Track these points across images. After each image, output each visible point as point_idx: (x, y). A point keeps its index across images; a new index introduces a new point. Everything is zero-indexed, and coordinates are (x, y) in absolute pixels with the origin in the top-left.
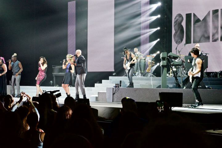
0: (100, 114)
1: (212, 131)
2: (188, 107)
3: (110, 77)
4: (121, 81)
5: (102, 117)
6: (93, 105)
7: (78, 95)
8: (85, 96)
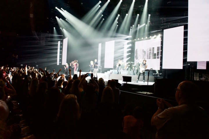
3: (110, 70)
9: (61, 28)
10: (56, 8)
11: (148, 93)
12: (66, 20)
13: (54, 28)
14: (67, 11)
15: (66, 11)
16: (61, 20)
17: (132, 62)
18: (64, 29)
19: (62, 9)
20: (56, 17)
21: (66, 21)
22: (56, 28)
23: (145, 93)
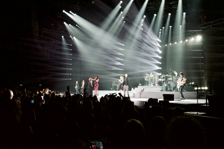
0: (135, 104)
1: (189, 113)
2: (176, 101)
3: (138, 86)
4: (144, 89)
5: (136, 105)
6: (132, 100)
7: (125, 95)
8: (128, 95)
9: (71, 36)
10: (64, 11)
11: (199, 113)
12: (77, 25)
13: (63, 37)
14: (77, 14)
15: (75, 14)
16: (70, 26)
17: (167, 75)
18: (74, 37)
19: (70, 12)
20: (65, 23)
21: (77, 27)
22: (64, 37)
23: (196, 113)
